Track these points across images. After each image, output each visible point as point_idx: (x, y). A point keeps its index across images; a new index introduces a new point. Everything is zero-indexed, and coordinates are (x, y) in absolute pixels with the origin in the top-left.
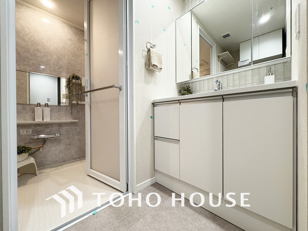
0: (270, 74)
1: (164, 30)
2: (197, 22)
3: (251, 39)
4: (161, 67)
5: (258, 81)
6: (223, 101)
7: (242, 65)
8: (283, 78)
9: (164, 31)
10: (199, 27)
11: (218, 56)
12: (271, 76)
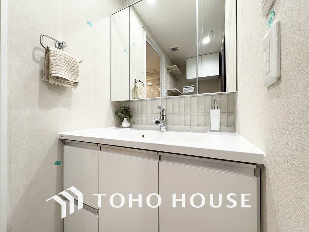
0: (216, 107)
1: (89, 23)
2: (143, 27)
3: (196, 57)
4: (76, 81)
5: (203, 111)
6: (160, 160)
7: (187, 92)
8: (226, 112)
9: (89, 25)
10: (145, 33)
11: (167, 68)
12: (216, 110)
